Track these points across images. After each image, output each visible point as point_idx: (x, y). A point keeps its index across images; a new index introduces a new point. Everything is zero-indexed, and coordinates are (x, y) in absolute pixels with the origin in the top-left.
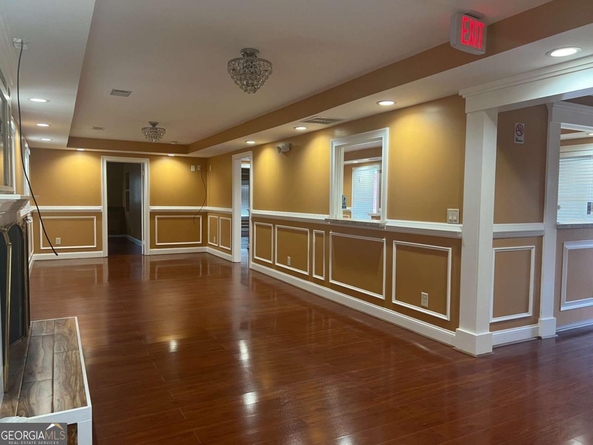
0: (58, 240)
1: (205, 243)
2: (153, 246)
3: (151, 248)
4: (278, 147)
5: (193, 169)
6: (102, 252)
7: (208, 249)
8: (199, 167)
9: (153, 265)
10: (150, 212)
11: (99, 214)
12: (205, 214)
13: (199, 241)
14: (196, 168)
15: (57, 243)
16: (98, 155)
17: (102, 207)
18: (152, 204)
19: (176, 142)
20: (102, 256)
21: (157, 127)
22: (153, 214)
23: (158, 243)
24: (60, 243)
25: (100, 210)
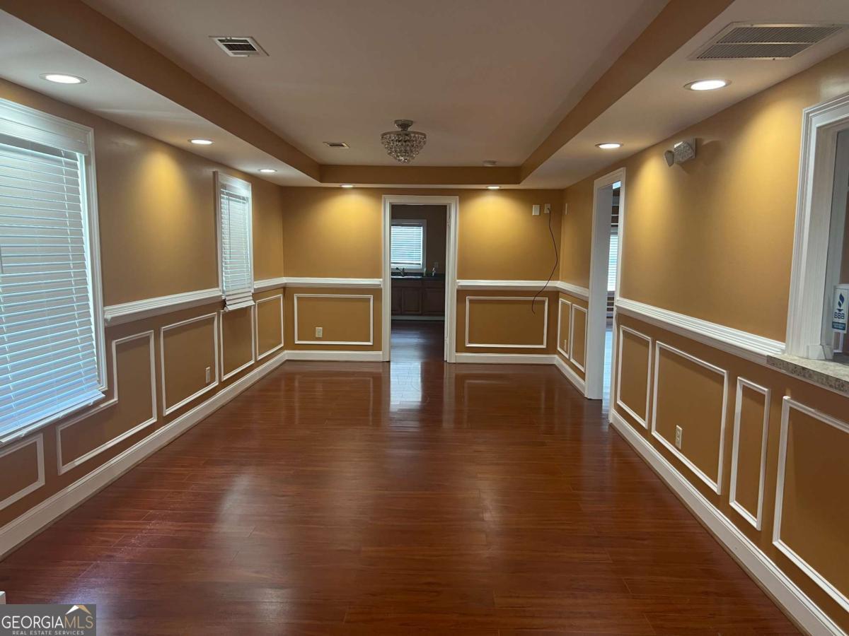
0: (319, 331)
1: (551, 349)
2: (460, 348)
3: (456, 352)
4: (670, 152)
5: (535, 211)
6: (381, 353)
7: (555, 359)
8: (547, 206)
9: (460, 380)
10: (458, 291)
11: (376, 292)
12: (555, 295)
13: (542, 344)
14: (541, 210)
15: (317, 336)
16: (377, 194)
17: (381, 280)
18: (462, 276)
19: (494, 162)
20: (381, 360)
21: (409, 129)
22: (462, 293)
23: (470, 343)
24: (321, 336)
25: (380, 285)
